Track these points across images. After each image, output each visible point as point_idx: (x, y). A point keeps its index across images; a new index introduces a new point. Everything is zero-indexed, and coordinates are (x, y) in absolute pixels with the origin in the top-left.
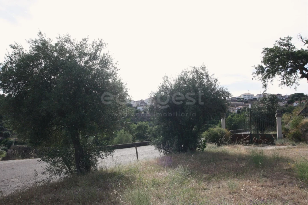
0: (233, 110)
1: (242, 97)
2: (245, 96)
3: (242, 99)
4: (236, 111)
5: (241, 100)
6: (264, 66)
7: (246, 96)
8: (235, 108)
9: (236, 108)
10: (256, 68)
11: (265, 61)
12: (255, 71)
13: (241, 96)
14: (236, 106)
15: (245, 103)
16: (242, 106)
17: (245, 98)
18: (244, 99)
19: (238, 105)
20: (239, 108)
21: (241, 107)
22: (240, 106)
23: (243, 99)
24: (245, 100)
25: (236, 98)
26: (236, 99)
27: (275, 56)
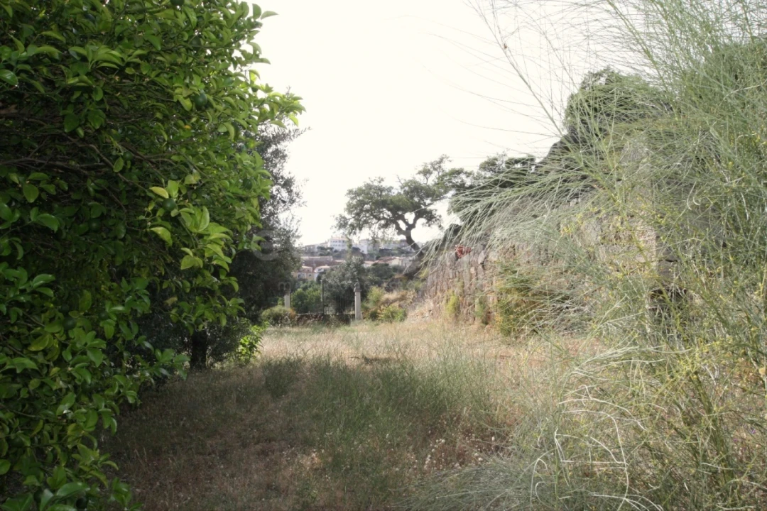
0: (309, 274)
1: (329, 245)
2: (335, 243)
3: (329, 250)
4: (316, 276)
5: (326, 253)
6: (348, 216)
7: (338, 243)
8: (314, 269)
9: (316, 271)
10: (337, 219)
11: (350, 208)
12: (335, 223)
13: (326, 243)
14: (315, 265)
15: (334, 259)
16: (328, 265)
17: (336, 248)
18: (334, 250)
19: (319, 264)
20: (322, 270)
21: (326, 267)
22: (324, 265)
23: (331, 249)
24: (336, 251)
25: (316, 247)
26: (316, 250)
27: (362, 203)
